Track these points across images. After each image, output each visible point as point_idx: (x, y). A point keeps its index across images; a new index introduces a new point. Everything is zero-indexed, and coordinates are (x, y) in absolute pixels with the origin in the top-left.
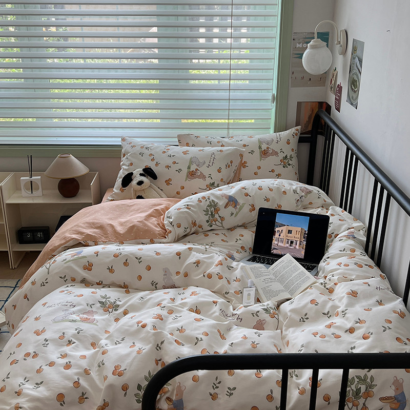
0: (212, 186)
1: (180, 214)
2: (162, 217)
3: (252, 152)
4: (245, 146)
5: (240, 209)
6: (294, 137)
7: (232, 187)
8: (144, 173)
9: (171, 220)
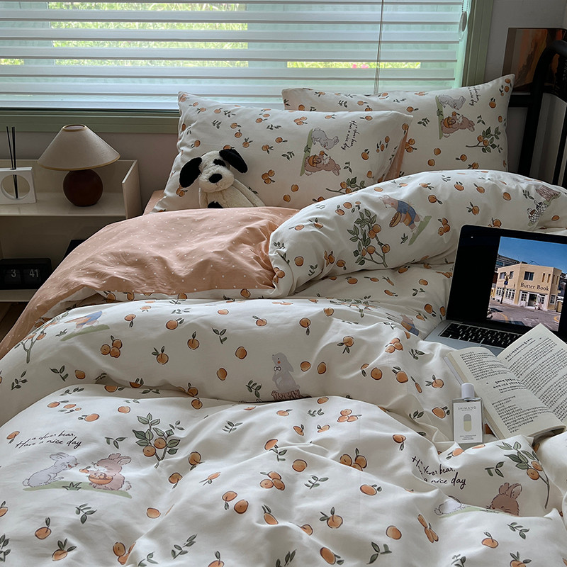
0: (351, 185)
1: (302, 237)
2: (263, 243)
3: (424, 122)
4: (410, 110)
5: (421, 229)
6: (502, 95)
7: (402, 185)
8: (222, 159)
9: (284, 250)
